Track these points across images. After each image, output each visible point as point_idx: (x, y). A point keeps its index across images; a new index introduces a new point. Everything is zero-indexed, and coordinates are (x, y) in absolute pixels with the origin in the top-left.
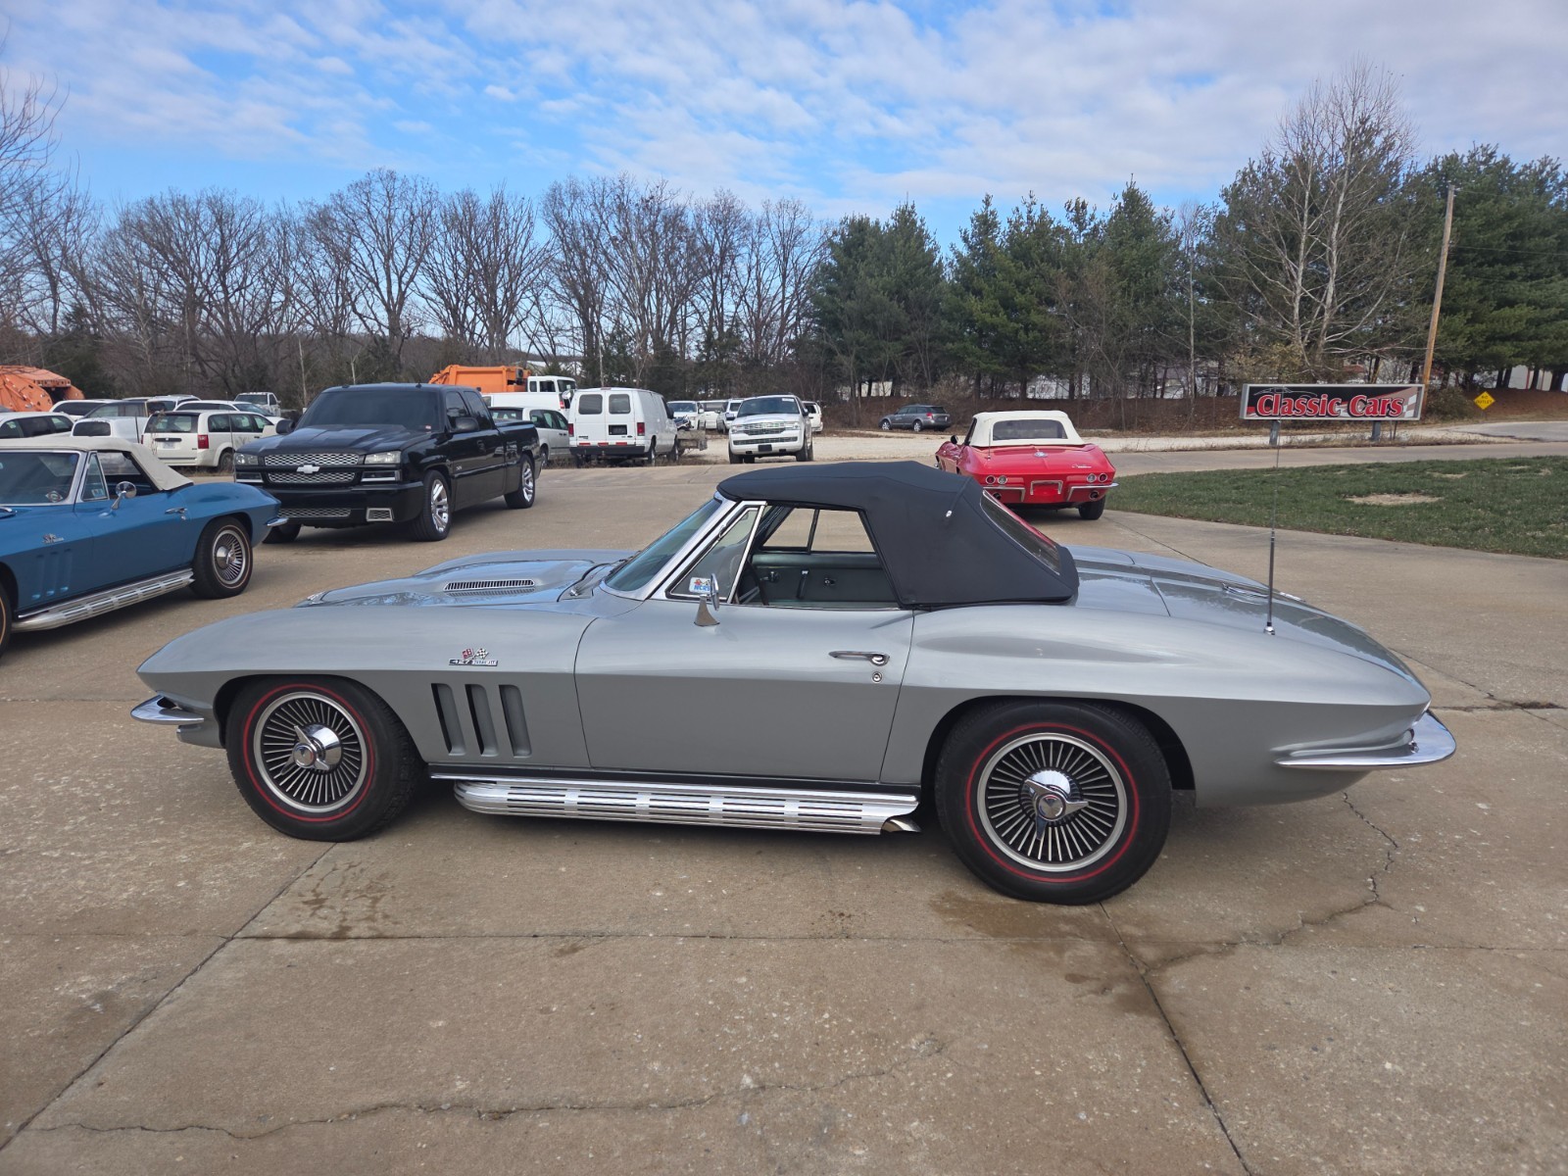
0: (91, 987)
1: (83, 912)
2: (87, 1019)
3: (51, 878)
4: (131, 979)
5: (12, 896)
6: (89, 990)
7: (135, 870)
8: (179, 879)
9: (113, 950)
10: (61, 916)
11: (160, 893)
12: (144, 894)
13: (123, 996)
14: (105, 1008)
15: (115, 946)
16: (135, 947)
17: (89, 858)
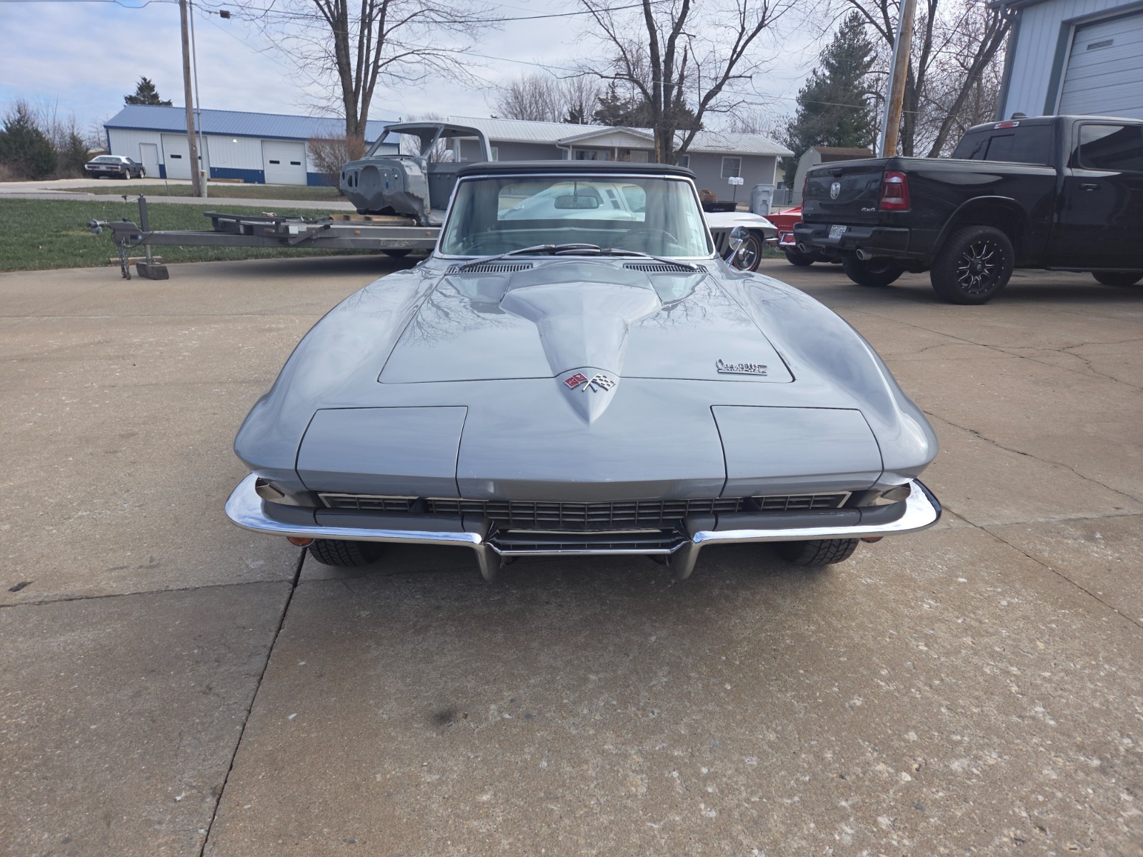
0: (1095, 548)
1: (1062, 607)
2: (1109, 534)
3: (1067, 672)
4: (1066, 538)
5: (1121, 673)
6: (1097, 547)
7: (981, 622)
8: (960, 584)
9: (1063, 560)
10: (1084, 615)
11: (987, 582)
12: (999, 590)
13: (1079, 533)
14: (1094, 533)
15: (1060, 562)
16: (1046, 554)
17: (1007, 673)
